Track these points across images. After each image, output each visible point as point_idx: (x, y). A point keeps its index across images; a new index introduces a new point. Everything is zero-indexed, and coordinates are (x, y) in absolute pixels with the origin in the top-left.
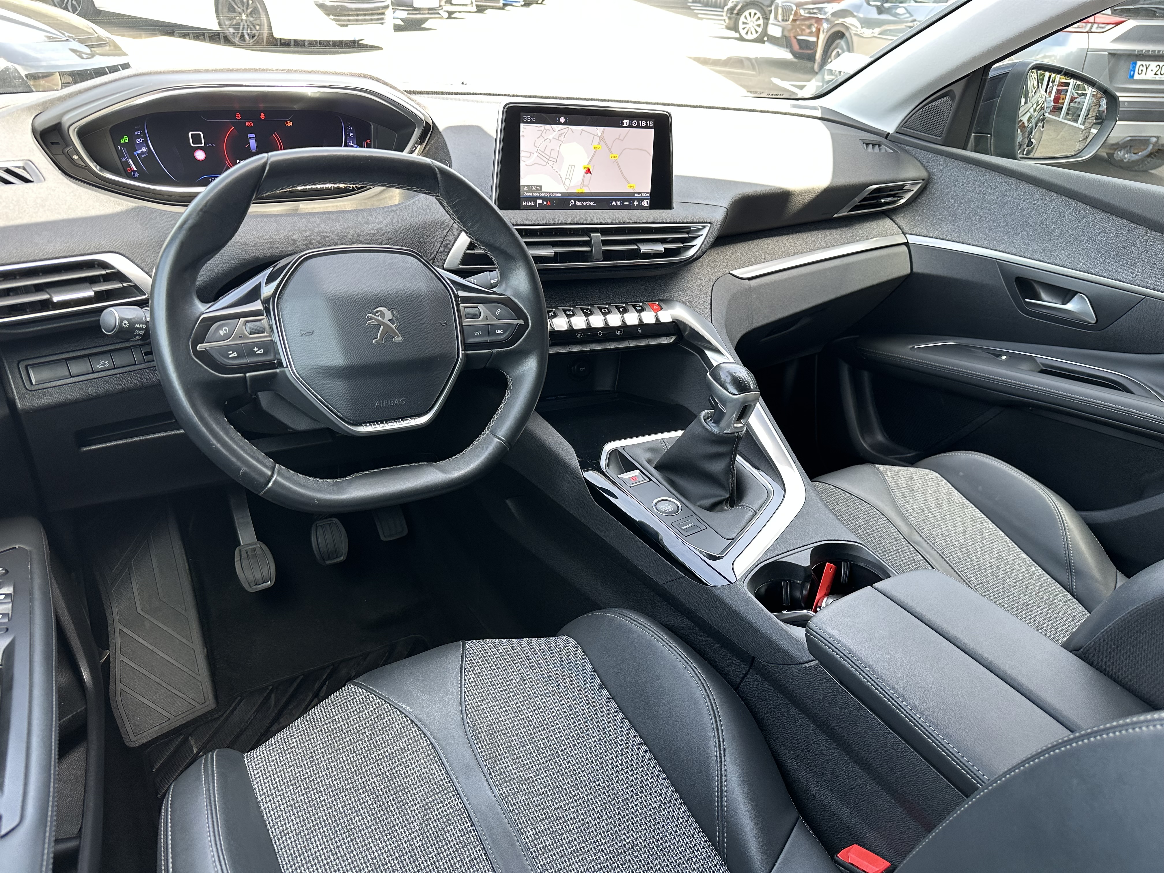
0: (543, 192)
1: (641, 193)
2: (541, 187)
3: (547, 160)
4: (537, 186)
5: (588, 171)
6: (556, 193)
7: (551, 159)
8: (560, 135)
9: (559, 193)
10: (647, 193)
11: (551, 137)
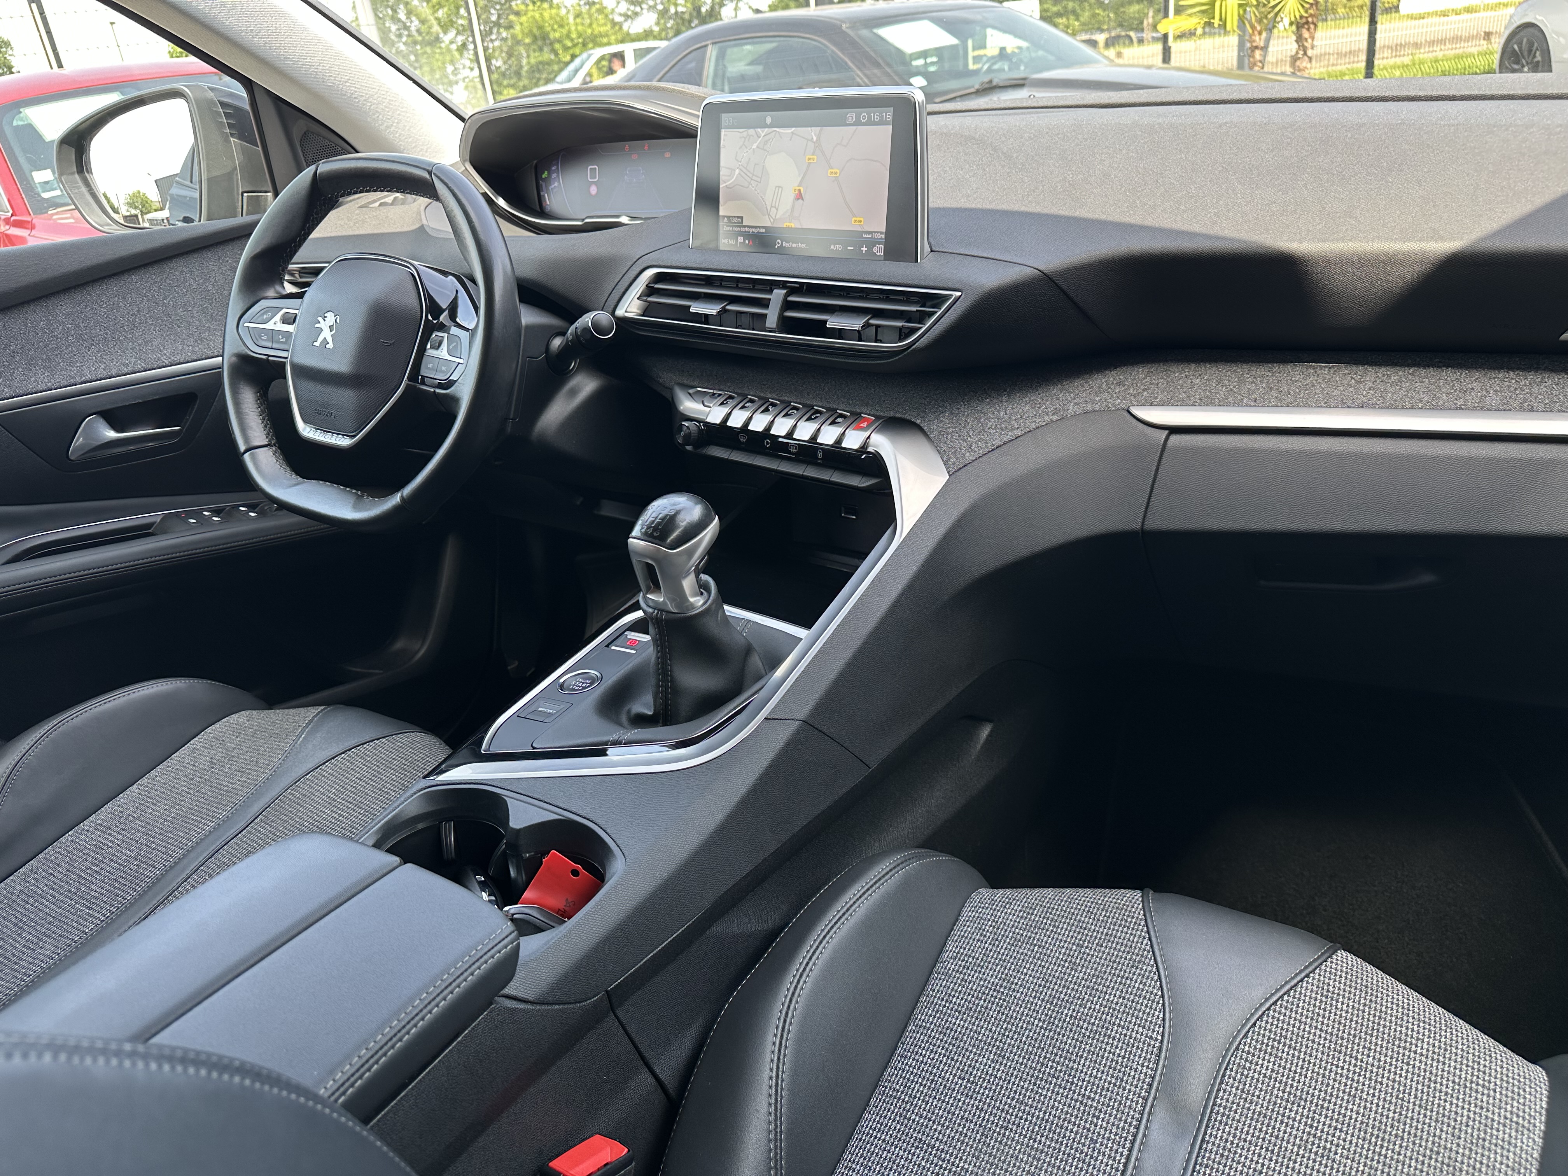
0: (745, 227)
1: (871, 233)
2: (742, 218)
3: (749, 180)
4: (738, 217)
5: (799, 196)
6: (760, 227)
7: (754, 178)
8: (766, 142)
9: (763, 227)
10: (881, 233)
11: (755, 146)
